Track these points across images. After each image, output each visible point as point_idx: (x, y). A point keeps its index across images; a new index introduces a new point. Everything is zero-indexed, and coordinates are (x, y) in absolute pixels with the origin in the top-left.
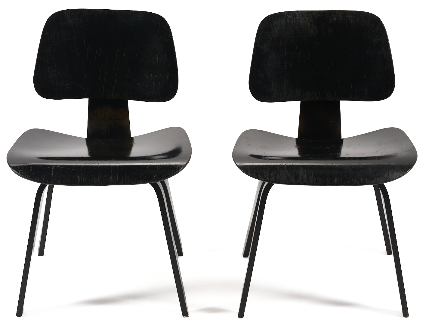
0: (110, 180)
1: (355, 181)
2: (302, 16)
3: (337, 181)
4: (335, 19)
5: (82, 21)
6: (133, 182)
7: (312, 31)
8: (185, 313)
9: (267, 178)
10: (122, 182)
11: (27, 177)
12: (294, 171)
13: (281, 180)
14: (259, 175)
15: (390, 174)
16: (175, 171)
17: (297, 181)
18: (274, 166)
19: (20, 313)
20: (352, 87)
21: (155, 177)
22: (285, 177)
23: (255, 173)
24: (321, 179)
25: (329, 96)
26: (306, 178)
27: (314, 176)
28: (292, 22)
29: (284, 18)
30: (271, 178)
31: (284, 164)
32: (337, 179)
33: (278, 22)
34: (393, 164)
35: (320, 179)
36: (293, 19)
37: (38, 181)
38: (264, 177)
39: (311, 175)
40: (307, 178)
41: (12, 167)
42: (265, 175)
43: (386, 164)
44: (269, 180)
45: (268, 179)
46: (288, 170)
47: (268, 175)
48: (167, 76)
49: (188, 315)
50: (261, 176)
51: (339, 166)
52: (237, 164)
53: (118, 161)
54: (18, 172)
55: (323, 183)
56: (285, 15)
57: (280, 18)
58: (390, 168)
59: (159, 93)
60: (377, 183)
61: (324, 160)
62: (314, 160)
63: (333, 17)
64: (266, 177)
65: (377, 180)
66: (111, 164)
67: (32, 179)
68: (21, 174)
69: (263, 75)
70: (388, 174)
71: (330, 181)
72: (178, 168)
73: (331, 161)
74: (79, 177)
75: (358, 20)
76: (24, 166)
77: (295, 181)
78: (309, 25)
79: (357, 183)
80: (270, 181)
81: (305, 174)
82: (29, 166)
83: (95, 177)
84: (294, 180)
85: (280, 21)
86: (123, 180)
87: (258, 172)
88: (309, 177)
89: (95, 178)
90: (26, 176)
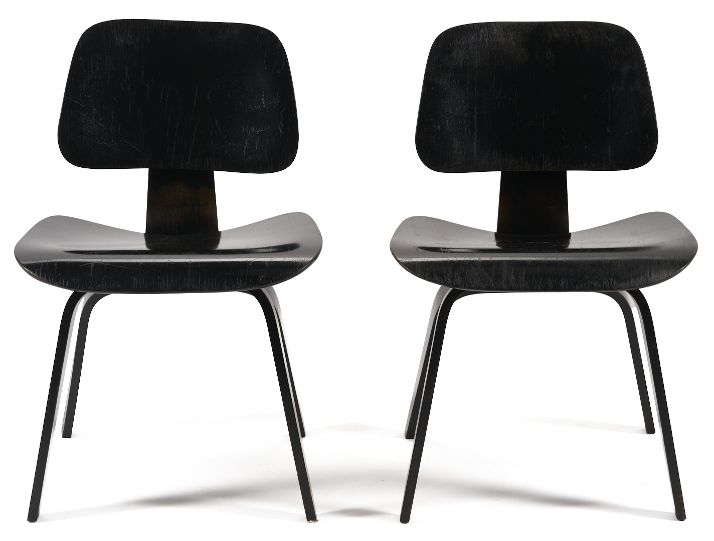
0: (187, 283)
1: (595, 284)
2: (504, 30)
3: (565, 284)
4: (557, 35)
5: (138, 40)
6: (226, 286)
7: (520, 56)
8: (311, 515)
9: (449, 279)
10: (207, 287)
11: (48, 280)
12: (494, 268)
13: (472, 283)
14: (435, 275)
15: (653, 273)
16: (296, 269)
17: (499, 284)
18: (460, 261)
19: (33, 516)
20: (586, 147)
21: (263, 278)
22: (479, 279)
23: (429, 271)
24: (539, 281)
25: (549, 164)
26: (514, 279)
27: (526, 276)
28: (487, 39)
29: (473, 34)
30: (455, 279)
31: (477, 259)
32: (566, 281)
33: (464, 39)
34: (656, 258)
35: (537, 280)
36: (489, 34)
37: (67, 285)
38: (443, 279)
39: (522, 275)
40: (516, 279)
41: (22, 265)
42: (446, 275)
43: (646, 258)
44: (452, 283)
45: (451, 281)
46: (483, 267)
47: (450, 276)
48: (280, 129)
49: (316, 518)
50: (438, 276)
51: (568, 261)
52: (399, 259)
53: (200, 256)
54: (34, 272)
55: (541, 287)
56: (474, 28)
57: (467, 34)
58: (652, 264)
59: (267, 158)
60: (632, 287)
61: (543, 252)
62: (527, 252)
63: (554, 33)
64: (446, 278)
65: (631, 282)
66: (188, 260)
67: (57, 283)
68: (39, 275)
69: (439, 127)
70: (650, 273)
71: (554, 283)
72: (300, 265)
73: (555, 254)
74: (135, 279)
75: (595, 36)
76: (45, 264)
77: (495, 284)
78: (515, 45)
79: (599, 287)
80: (454, 285)
81: (512, 272)
82: (52, 264)
83: (163, 279)
84: (494, 282)
85: (467, 38)
86: (209, 284)
87: (433, 271)
88: (518, 278)
89: (162, 281)
90: (48, 278)
